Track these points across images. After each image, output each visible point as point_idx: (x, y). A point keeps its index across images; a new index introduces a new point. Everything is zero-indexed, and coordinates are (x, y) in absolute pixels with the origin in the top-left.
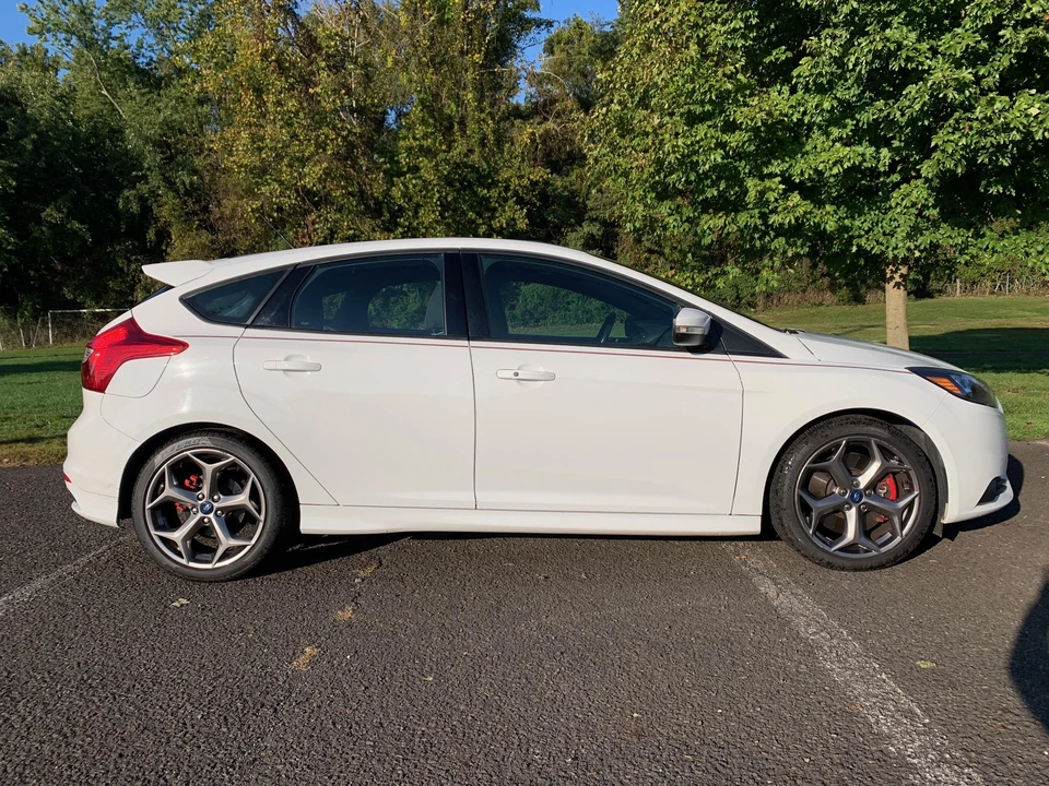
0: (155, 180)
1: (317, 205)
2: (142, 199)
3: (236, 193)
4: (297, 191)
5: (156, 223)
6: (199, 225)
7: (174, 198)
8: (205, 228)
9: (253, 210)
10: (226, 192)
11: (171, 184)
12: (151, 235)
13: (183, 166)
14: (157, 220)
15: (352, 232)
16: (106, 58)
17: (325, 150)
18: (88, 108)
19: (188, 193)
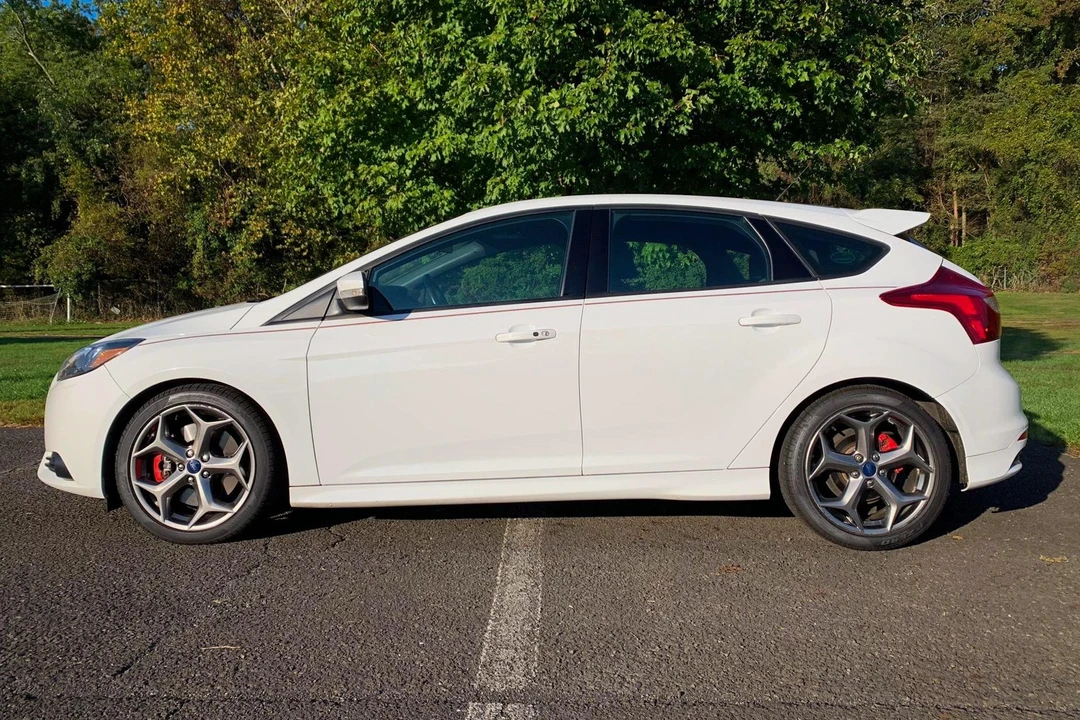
0: (63, 147)
1: (235, 177)
2: (48, 169)
3: (150, 163)
4: (215, 162)
5: (61, 194)
6: (109, 197)
7: (82, 166)
8: (116, 200)
9: (163, 182)
10: (141, 162)
11: (81, 153)
12: (56, 206)
13: (99, 132)
14: (63, 189)
15: (271, 207)
16: (33, 18)
17: (243, 119)
18: (13, 70)
19: (99, 163)
